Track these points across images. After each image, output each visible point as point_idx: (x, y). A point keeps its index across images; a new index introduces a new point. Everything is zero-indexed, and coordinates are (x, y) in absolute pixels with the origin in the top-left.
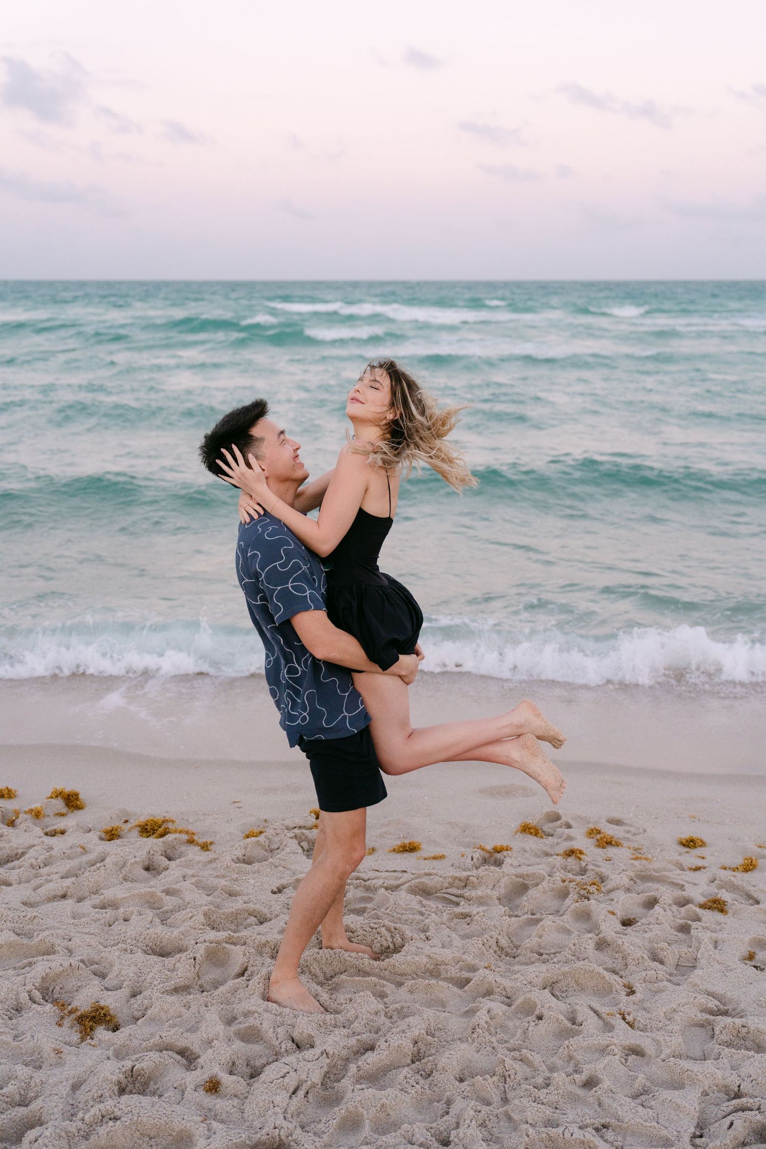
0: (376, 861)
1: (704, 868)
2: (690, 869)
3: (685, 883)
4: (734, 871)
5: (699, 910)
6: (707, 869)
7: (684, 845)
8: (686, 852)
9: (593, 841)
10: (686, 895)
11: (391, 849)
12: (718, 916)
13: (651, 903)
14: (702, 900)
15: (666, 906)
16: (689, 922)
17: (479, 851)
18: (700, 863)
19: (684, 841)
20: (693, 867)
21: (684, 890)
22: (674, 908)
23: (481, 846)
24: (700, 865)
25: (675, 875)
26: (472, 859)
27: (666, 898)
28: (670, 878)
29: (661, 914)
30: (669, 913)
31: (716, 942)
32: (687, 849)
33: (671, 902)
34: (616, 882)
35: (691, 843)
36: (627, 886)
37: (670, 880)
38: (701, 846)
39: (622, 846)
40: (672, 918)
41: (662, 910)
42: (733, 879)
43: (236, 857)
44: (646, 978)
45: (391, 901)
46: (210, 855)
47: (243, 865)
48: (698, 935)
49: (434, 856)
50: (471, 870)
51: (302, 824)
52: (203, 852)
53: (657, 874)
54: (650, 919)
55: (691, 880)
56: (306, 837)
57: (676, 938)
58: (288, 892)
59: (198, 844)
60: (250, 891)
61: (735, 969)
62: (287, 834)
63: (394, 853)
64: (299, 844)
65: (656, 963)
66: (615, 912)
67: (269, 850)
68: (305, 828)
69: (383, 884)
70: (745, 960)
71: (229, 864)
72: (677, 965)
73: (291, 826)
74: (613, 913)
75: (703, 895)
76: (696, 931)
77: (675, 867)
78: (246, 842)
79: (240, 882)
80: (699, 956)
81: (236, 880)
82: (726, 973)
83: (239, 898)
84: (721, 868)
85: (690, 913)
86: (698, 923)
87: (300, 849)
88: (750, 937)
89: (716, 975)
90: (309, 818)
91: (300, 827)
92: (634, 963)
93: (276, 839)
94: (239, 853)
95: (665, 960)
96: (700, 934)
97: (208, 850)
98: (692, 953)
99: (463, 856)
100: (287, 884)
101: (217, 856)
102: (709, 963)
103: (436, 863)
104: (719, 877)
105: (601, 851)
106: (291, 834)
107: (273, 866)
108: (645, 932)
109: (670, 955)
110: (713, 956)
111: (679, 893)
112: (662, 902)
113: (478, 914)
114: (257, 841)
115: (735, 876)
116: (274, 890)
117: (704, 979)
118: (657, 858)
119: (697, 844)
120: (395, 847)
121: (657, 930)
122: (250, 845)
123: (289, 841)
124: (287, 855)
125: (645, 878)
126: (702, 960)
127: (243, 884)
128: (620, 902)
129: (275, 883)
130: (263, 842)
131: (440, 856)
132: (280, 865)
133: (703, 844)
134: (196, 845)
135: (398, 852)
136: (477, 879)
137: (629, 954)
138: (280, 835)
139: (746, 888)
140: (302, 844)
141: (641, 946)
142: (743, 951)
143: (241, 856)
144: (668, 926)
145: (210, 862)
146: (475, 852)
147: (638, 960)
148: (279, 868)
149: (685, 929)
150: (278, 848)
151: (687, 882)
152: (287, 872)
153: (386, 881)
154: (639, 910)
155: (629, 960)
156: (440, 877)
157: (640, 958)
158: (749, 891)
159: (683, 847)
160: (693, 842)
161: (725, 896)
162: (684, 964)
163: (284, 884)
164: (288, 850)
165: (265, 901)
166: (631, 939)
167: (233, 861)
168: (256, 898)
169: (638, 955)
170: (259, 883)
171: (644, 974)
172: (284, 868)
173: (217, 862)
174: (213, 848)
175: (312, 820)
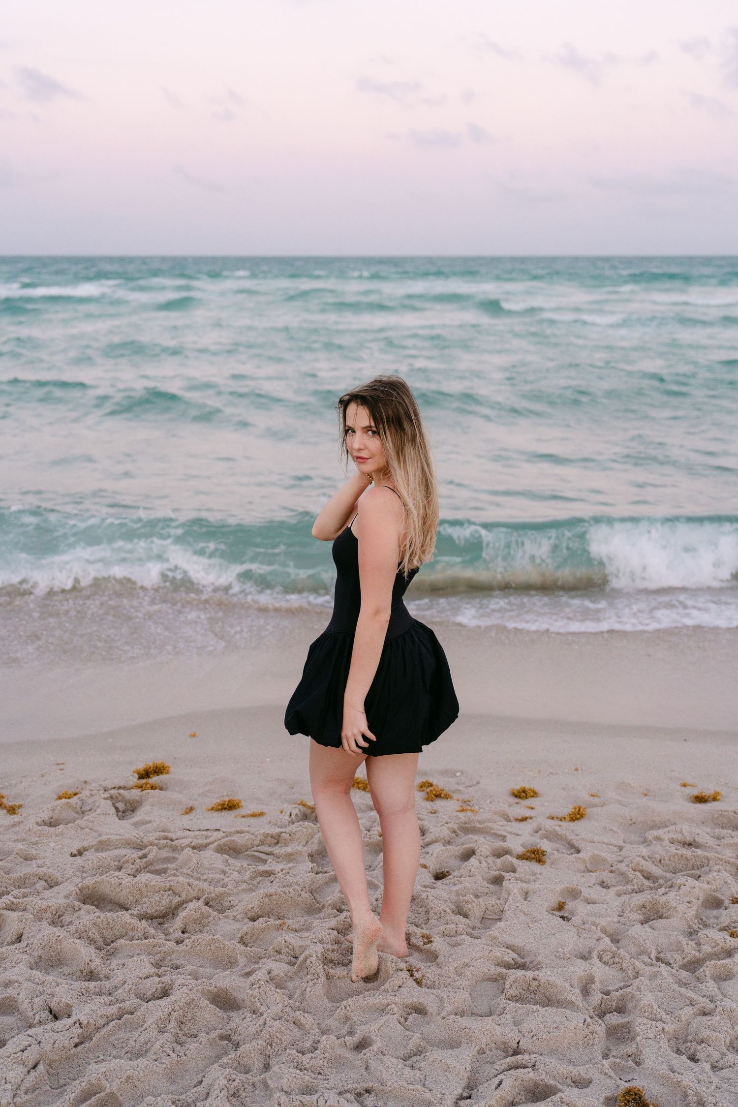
0: (191, 820)
1: (531, 818)
2: (517, 820)
3: (505, 834)
4: (561, 820)
5: (515, 861)
6: (534, 820)
7: (516, 796)
8: (517, 803)
9: (422, 795)
10: (505, 846)
11: (210, 808)
12: (534, 866)
13: (468, 855)
14: (520, 850)
15: (482, 858)
16: (504, 874)
17: (300, 807)
18: (528, 813)
19: (516, 792)
20: (520, 817)
21: (505, 841)
22: (490, 860)
23: (302, 802)
24: (527, 815)
25: (500, 826)
26: (291, 815)
27: (483, 849)
28: (494, 829)
29: (475, 866)
30: (484, 864)
31: (527, 893)
32: (517, 800)
33: (489, 854)
34: (435, 835)
35: (523, 794)
36: (447, 838)
37: (493, 831)
38: (533, 796)
39: (451, 798)
40: (486, 870)
41: (477, 861)
42: (557, 828)
43: (42, 819)
44: (445, 932)
45: (194, 861)
46: (15, 818)
47: (46, 828)
48: (510, 886)
49: (253, 813)
50: (286, 826)
51: (122, 784)
52: (8, 815)
53: (481, 826)
54: (463, 871)
55: (515, 831)
56: (123, 797)
57: (487, 890)
58: (88, 855)
59: (5, 807)
60: (48, 855)
61: (541, 920)
62: (102, 795)
63: (212, 811)
64: (114, 804)
65: (459, 916)
66: (427, 865)
67: (81, 812)
68: (124, 788)
69: (191, 843)
70: (553, 910)
71: (31, 827)
72: (483, 918)
73: (110, 787)
74: (425, 866)
75: (523, 845)
76: (508, 882)
77: (501, 818)
78: (55, 805)
79: (40, 846)
80: (506, 908)
81: (36, 843)
82: (530, 925)
83: (34, 862)
84: (548, 818)
85: (506, 864)
86: (512, 874)
87: (113, 810)
88: (563, 887)
89: (519, 927)
90: (131, 778)
91: (120, 788)
92: (436, 917)
93: (90, 801)
94: (45, 816)
95: (470, 913)
96: (512, 885)
97: (14, 813)
98: (499, 905)
99: (282, 812)
100: (89, 846)
101: (22, 819)
102: (515, 914)
103: (253, 821)
104: (545, 827)
105: (428, 804)
106: (107, 795)
107: (79, 828)
108: (455, 884)
109: (476, 908)
110: (520, 907)
111: (499, 844)
112: (479, 854)
113: (282, 871)
114: (68, 803)
115: (560, 826)
116: (73, 853)
117: (505, 932)
118: (485, 809)
119: (528, 795)
120: (213, 806)
121: (467, 883)
122: (59, 808)
123: (103, 801)
124: (97, 816)
125: (468, 830)
126: (508, 912)
127: (42, 848)
128: (435, 855)
129: (76, 846)
130: (74, 804)
131: (259, 813)
132: (87, 827)
133: (535, 794)
134: (3, 809)
135: (217, 811)
136: (290, 835)
137: (432, 908)
138: (95, 796)
139: (570, 838)
140: (117, 805)
141: (447, 899)
142: (554, 901)
143: (47, 819)
144: (480, 878)
145: (14, 825)
146: (295, 808)
147: (440, 913)
148: (85, 830)
149: (498, 881)
150: (90, 810)
151: (510, 833)
152: (93, 834)
153: (195, 840)
154: (454, 863)
155: (431, 914)
156: (253, 834)
157: (443, 912)
158: (572, 840)
159: (514, 798)
160: (524, 793)
161: (545, 846)
162: (490, 917)
163: (86, 846)
164: (99, 811)
165: (60, 864)
166: (438, 893)
167: (37, 823)
168: (51, 861)
169: (441, 909)
170: (60, 846)
171: (443, 928)
172: (91, 829)
173: (21, 825)
174: (21, 811)
175: (134, 780)
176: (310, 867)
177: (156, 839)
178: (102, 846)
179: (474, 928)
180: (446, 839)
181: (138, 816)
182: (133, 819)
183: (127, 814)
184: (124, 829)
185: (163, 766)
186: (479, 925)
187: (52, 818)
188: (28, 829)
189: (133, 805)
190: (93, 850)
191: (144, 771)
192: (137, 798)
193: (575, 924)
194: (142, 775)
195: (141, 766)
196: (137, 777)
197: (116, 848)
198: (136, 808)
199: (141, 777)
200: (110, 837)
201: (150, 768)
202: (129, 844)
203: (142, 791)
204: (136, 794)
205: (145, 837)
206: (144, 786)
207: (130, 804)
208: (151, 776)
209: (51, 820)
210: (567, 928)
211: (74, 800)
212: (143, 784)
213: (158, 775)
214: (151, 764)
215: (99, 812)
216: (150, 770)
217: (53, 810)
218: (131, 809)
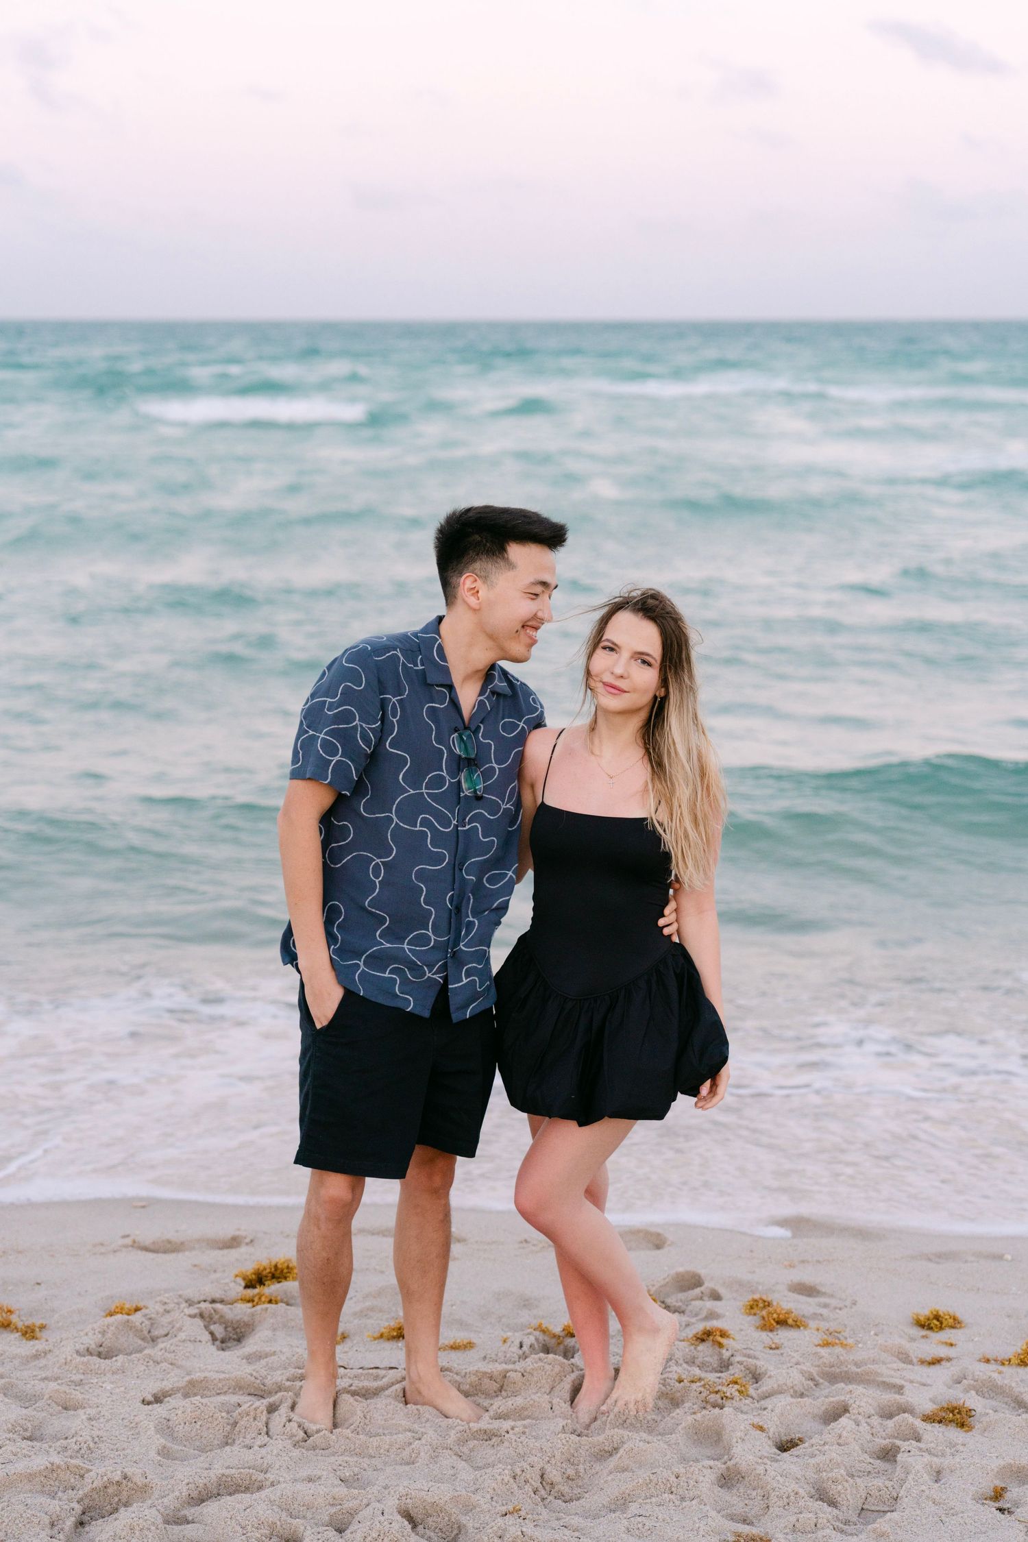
0: (346, 1352)
1: (949, 1360)
2: (922, 1362)
3: (903, 1382)
4: (1003, 1364)
5: (919, 1424)
6: (954, 1362)
7: (923, 1326)
8: (923, 1337)
9: (755, 1320)
10: (902, 1401)
11: (377, 1335)
12: (953, 1433)
13: (837, 1413)
14: (929, 1407)
15: (860, 1417)
16: (898, 1442)
17: (537, 1333)
18: (943, 1352)
19: (922, 1319)
20: (929, 1359)
21: (902, 1394)
22: (876, 1420)
23: (540, 1325)
24: (943, 1356)
25: (891, 1371)
26: (521, 1346)
27: (863, 1404)
28: (882, 1375)
29: (849, 1429)
30: (864, 1427)
31: (939, 1472)
32: (924, 1332)
33: (873, 1412)
34: (777, 1380)
35: (935, 1322)
36: (799, 1388)
37: (881, 1379)
38: (953, 1327)
39: (806, 1327)
40: (869, 1437)
41: (852, 1422)
42: (995, 1375)
43: (85, 1346)
44: (797, 1525)
45: (359, 1412)
46: (37, 1346)
47: (95, 1359)
48: (910, 1459)
49: (455, 1343)
50: (514, 1363)
51: (217, 1295)
52: (24, 1341)
53: (859, 1370)
54: (827, 1437)
55: (919, 1379)
56: (222, 1317)
57: (870, 1468)
58: (171, 1402)
59: (16, 1328)
60: (103, 1401)
61: (963, 1512)
62: (186, 1310)
63: (381, 1340)
64: (206, 1327)
65: (821, 1503)
66: (765, 1426)
67: (149, 1339)
68: (222, 1302)
69: (351, 1385)
70: (986, 1499)
71: (69, 1358)
72: (862, 1509)
73: (196, 1301)
74: (761, 1427)
75: (933, 1401)
76: (906, 1454)
77: (895, 1359)
78: (106, 1323)
79: (87, 1387)
80: (902, 1493)
81: (80, 1383)
82: (943, 1518)
83: (81, 1412)
84: (980, 1361)
85: (903, 1428)
86: (913, 1442)
87: (208, 1337)
88: (1002, 1463)
89: (924, 1521)
90: (232, 1285)
91: (213, 1301)
92: (780, 1503)
93: (165, 1320)
94: (91, 1341)
95: (839, 1499)
96: (913, 1459)
97: (33, 1338)
98: (891, 1489)
99: (505, 1341)
100: (172, 1389)
101: (51, 1347)
102: (918, 1503)
103: (454, 1355)
104: (973, 1373)
105: (765, 1336)
106: (193, 1311)
107: (151, 1362)
108: (813, 1456)
109: (850, 1494)
110: (927, 1492)
111: (889, 1397)
112: (856, 1411)
113: (513, 1429)
114: (128, 1321)
115: (1000, 1373)
116: (147, 1399)
117: (900, 1527)
118: (865, 1343)
119: (945, 1323)
120: (383, 1330)
121: (834, 1453)
122: (113, 1328)
123: (188, 1321)
124: (180, 1344)
125: (835, 1377)
126: (906, 1500)
127: (91, 1391)
128: (777, 1411)
129: (151, 1387)
130: (138, 1324)
131: (465, 1342)
132: (165, 1360)
133: (956, 1323)
134: (12, 1331)
135: (388, 1339)
136: (523, 1375)
137: (774, 1490)
138: (172, 1313)
139: (1017, 1390)
140: (212, 1327)
141: (799, 1477)
142: (988, 1484)
143: (94, 1346)
144: (857, 1448)
145: (36, 1356)
146: (529, 1334)
147: (788, 1497)
148: (162, 1365)
149: (888, 1455)
150: (166, 1335)
151: (912, 1382)
152: (177, 1371)
153: (357, 1382)
154: (809, 1426)
155: (773, 1499)
156: (457, 1374)
157: (792, 1494)
158: (1022, 1394)
159: (919, 1328)
160: (938, 1320)
161: (973, 1401)
162: (873, 1508)
163: (167, 1389)
164: (182, 1336)
165: (127, 1416)
166: (784, 1467)
167: (78, 1352)
168: (110, 1411)
169: (790, 1490)
170: (123, 1389)
171: (793, 1519)
172: (171, 1364)
173: (49, 1356)
174: (45, 1334)
175: (238, 1289)
176: (561, 1425)
177: (288, 1380)
178: (192, 1389)
179: (847, 1522)
180: (796, 1388)
181: (252, 1344)
182: (244, 1350)
183: (229, 1345)
184: (231, 1364)
185: (288, 1267)
186: (855, 1518)
187: (101, 1346)
188: (64, 1361)
189: (238, 1330)
190: (179, 1395)
191: (255, 1274)
192: (246, 1319)
193: (1021, 1519)
194: (251, 1281)
195: (249, 1268)
196: (243, 1284)
197: (218, 1394)
198: (243, 1336)
199: (250, 1285)
200: (207, 1374)
201: (265, 1269)
202: (240, 1388)
203: (254, 1306)
204: (241, 1311)
205: (269, 1377)
206: (256, 1299)
207: (234, 1329)
208: (267, 1283)
209: (101, 1349)
210: (1008, 1524)
211: (137, 1318)
212: (254, 1296)
213: (279, 1282)
214: (265, 1263)
215: (184, 1338)
216: (264, 1273)
217: (103, 1333)
218: (235, 1336)
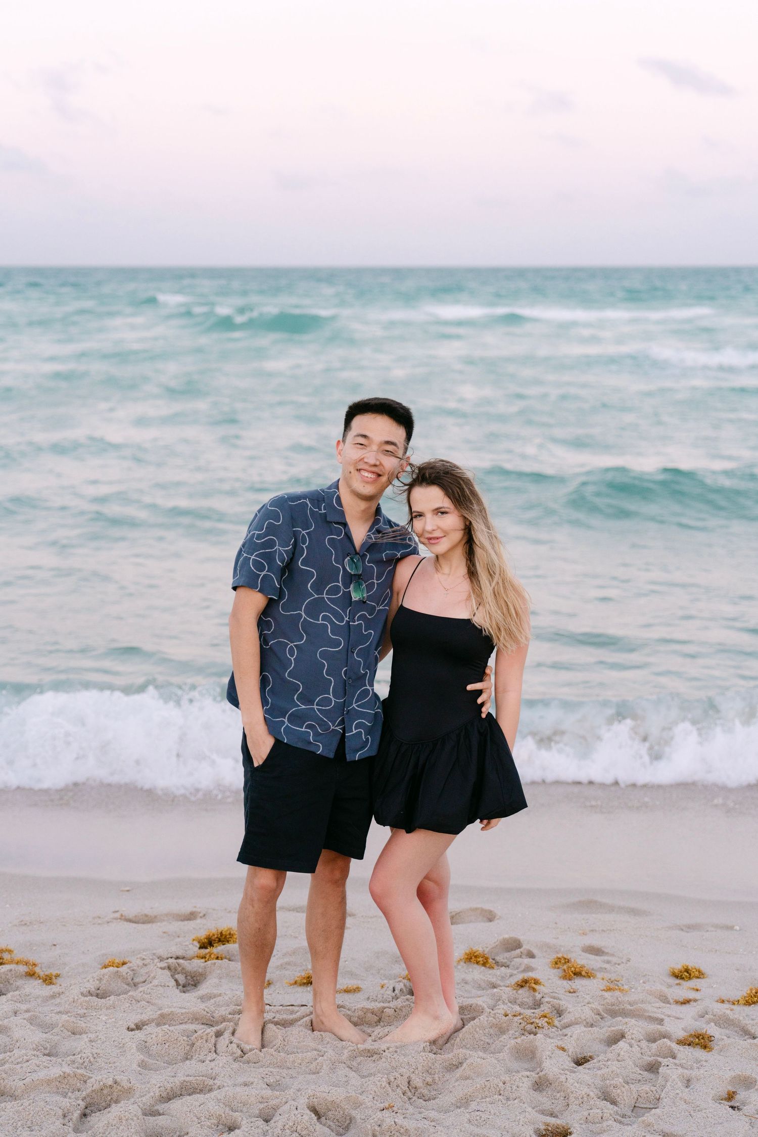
0: (271, 994)
1: (695, 1000)
2: (677, 1002)
3: (663, 1017)
4: (734, 1004)
5: (674, 1046)
6: (699, 1002)
7: (677, 977)
8: (677, 984)
9: (559, 972)
10: (663, 1030)
11: (293, 982)
12: (699, 1053)
13: (615, 1039)
14: (681, 1034)
15: (633, 1042)
16: (660, 1059)
17: (405, 981)
18: (692, 995)
19: (676, 971)
20: (681, 1000)
21: (662, 1025)
22: (644, 1044)
24: (691, 998)
25: (654, 1008)
26: (394, 990)
27: (634, 1032)
28: (648, 1011)
29: (625, 1049)
30: (636, 1049)
31: (688, 1081)
32: (678, 981)
33: (642, 1038)
34: (574, 1015)
35: (686, 974)
36: (590, 1020)
37: (647, 1014)
38: (698, 978)
39: (594, 977)
40: (639, 1055)
41: (627, 1045)
42: (728, 1012)
43: (88, 989)
44: (589, 1118)
45: (280, 1037)
46: (54, 989)
47: (94, 999)
48: (668, 1071)
49: (347, 987)
50: (389, 1002)
51: (180, 954)
52: (45, 986)
53: (632, 1008)
54: (609, 1055)
55: (674, 1014)
56: (183, 969)
57: (640, 1077)
58: (148, 1029)
59: (39, 977)
60: (100, 1028)
61: (706, 1109)
62: (158, 964)
63: (295, 986)
64: (172, 976)
65: (605, 1102)
66: (566, 1048)
67: (132, 984)
68: (183, 958)
69: (274, 1018)
70: (722, 1100)
71: (76, 998)
72: (635, 1106)
73: (165, 957)
74: (564, 1048)
75: (684, 1030)
76: (665, 1068)
77: (657, 1000)
78: (102, 974)
79: (88, 1019)
80: (663, 1095)
81: (84, 1016)
82: (692, 1113)
83: (84, 1036)
84: (717, 1001)
85: (663, 1049)
86: (671, 1059)
87: (173, 983)
88: (734, 1074)
89: (678, 1115)
90: (191, 946)
91: (177, 958)
92: (577, 1102)
93: (143, 971)
94: (91, 986)
95: (618, 1099)
96: (671, 1072)
97: (51, 983)
98: (655, 1092)
99: (382, 987)
100: (148, 1020)
101: (63, 990)
102: (674, 1103)
103: (347, 997)
104: (713, 1010)
105: (566, 984)
106: (163, 964)
107: (134, 1001)
108: (600, 1069)
109: (626, 1096)
110: (681, 1094)
111: (653, 1027)
112: (630, 1037)
114: (117, 972)
115: (732, 1010)
116: (131, 1027)
117: (662, 1119)
118: (636, 989)
119: (693, 975)
120: (297, 979)
121: (614, 1066)
122: (107, 977)
123: (160, 972)
124: (154, 988)
125: (615, 1013)
126: (666, 1100)
127: (91, 1021)
128: (575, 1037)
129: (133, 1020)
130: (124, 974)
131: (354, 987)
132: (144, 999)
133: (700, 975)
134: (36, 979)
135: (300, 985)
136: (395, 1011)
137: (572, 1092)
138: (149, 966)
139: (743, 1022)
140: (176, 976)
141: (590, 1083)
142: (723, 1089)
143: (93, 990)
144: (631, 1063)
145: (53, 997)
146: (400, 981)
147: (582, 1098)
148: (141, 1003)
149: (653, 1068)
150: (144, 982)
151: (669, 1016)
152: (151, 1007)
153: (278, 1015)
154: (597, 1047)
155: (572, 1099)
156: (349, 1010)
157: (585, 1096)
158: (747, 1025)
159: (674, 978)
160: (688, 973)
161: (712, 1030)
162: (642, 1106)
163: (145, 1020)
164: (155, 982)
165: (117, 1039)
166: (579, 1077)
167: (82, 994)
168: (105, 1035)
169: (584, 1093)
170: (113, 1020)
171: (586, 1113)
172: (148, 1002)
173: (61, 996)
174: (59, 981)
175: (194, 949)
177: (230, 1014)
178: (163, 1020)
179: (624, 1116)
180: (588, 1021)
181: (204, 989)
182: (199, 992)
183: (189, 989)
184: (190, 1002)
185: (230, 934)
186: (629, 1113)
187: (98, 989)
188: (72, 1000)
189: (195, 978)
190: (153, 1024)
191: (207, 939)
192: (200, 970)
193: (747, 1114)
194: (204, 943)
195: (203, 934)
196: (198, 946)
197: (181, 1024)
198: (199, 982)
199: (203, 946)
200: (173, 1009)
201: (214, 935)
202: (196, 1019)
203: (206, 961)
204: (197, 965)
205: (217, 1012)
206: (207, 957)
207: (192, 977)
208: (215, 945)
209: (99, 992)
210: (737, 1118)
211: (124, 970)
212: (206, 954)
213: (224, 944)
214: (214, 931)
215: (157, 983)
216: (213, 938)
217: (100, 980)
218: (193, 983)
